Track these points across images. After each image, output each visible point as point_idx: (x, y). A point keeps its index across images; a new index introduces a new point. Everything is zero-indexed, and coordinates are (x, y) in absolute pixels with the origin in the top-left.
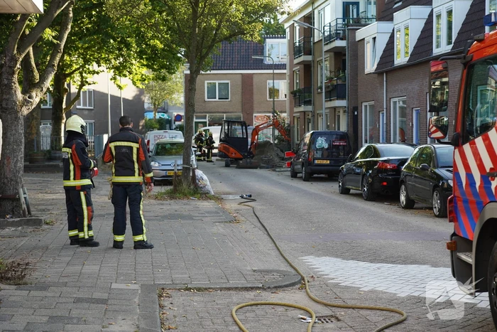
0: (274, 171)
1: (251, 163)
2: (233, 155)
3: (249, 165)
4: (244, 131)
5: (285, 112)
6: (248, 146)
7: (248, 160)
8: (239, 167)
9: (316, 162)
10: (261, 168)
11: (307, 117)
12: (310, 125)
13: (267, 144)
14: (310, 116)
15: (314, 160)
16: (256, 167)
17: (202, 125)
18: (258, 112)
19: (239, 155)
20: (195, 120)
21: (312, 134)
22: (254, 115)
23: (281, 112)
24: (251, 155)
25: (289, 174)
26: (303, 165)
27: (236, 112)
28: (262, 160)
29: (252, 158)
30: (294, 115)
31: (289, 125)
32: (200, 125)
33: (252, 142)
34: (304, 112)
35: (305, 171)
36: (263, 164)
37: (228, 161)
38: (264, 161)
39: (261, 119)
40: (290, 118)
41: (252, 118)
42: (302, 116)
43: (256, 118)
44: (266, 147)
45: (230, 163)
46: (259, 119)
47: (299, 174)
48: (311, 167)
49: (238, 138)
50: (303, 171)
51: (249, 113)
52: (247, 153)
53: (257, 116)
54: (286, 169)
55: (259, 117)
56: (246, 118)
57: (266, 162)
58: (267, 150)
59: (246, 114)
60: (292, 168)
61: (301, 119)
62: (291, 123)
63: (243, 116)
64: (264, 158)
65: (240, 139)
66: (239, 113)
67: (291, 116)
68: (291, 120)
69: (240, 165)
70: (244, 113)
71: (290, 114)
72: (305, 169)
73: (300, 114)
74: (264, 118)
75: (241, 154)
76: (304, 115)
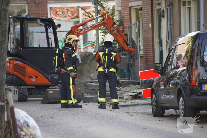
2: (34, 80)
10: (86, 100)
11: (156, 7)
12: (164, 21)
13: (87, 58)
15: (201, 84)
18: (57, 1)
22: (49, 6)
26: (179, 94)
30: (132, 5)
31: (121, 23)
35: (185, 105)
36: (88, 93)
37: (24, 91)
38: (91, 88)
39: (62, 13)
40: (122, 11)
41: (46, 11)
42: (148, 5)
43: (52, 11)
44: (86, 64)
45: (28, 95)
46: (58, 14)
47: (166, 111)
48: (196, 97)
49: (39, 48)
50: (180, 104)
51: (39, 3)
52: (57, 76)
53: (53, 7)
54: (131, 102)
55: (58, 10)
56: (35, 11)
57: (94, 89)
58: (88, 69)
59: (34, 5)
60: (156, 100)
61: (144, 12)
62: (126, 18)
63: (28, 7)
64: (91, 83)
65: (45, 50)
66: (20, 2)
67: (125, 6)
68: (125, 14)
69: (49, 97)
70: (31, 3)
71: (122, 3)
72: (184, 101)
73: (142, 2)
74: (67, 11)
75: (47, 78)
76: (150, 4)
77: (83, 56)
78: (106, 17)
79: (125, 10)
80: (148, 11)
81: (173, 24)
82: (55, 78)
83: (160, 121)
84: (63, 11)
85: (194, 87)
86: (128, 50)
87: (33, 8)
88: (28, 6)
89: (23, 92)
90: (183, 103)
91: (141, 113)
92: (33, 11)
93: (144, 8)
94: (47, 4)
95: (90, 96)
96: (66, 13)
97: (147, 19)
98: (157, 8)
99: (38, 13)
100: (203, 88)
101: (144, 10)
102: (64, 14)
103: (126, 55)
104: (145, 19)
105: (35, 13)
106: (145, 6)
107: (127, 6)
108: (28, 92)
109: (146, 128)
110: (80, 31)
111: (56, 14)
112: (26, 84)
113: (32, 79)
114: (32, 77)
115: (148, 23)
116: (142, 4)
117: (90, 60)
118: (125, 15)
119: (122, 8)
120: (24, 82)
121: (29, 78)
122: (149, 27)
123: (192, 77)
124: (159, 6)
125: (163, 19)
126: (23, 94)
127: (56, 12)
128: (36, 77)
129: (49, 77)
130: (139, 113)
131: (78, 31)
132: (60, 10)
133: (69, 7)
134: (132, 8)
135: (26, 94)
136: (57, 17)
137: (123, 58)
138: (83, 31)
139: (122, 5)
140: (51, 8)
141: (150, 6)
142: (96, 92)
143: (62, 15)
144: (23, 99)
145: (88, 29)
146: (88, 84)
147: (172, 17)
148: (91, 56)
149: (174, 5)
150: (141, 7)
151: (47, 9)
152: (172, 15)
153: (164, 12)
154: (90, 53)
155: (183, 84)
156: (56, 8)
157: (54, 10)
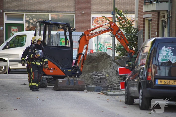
0: (106, 94)
1: (75, 83)
2: (52, 71)
3: (71, 85)
4: (68, 37)
5: (132, 12)
6: (72, 59)
7: (71, 79)
8: (57, 88)
9: (159, 82)
10: (89, 90)
12: (166, 30)
13: (102, 56)
14: (166, 17)
15: (155, 79)
16: (81, 89)
17: (16, 28)
18: (98, 12)
19: (59, 72)
20: (6, 21)
21: (154, 42)
22: (92, 16)
23: (127, 12)
24: (76, 71)
25: (123, 98)
26: (140, 88)
27: (65, 12)
28: (92, 79)
29: (78, 75)
30: (145, 16)
32: (13, 28)
33: (79, 54)
34: (158, 12)
35: (143, 95)
36: (92, 84)
37: (44, 80)
38: (95, 80)
39: (102, 22)
40: (138, 21)
41: (89, 20)
42: (155, 17)
43: (95, 20)
44: (101, 61)
45: (46, 83)
46: (98, 22)
47: (135, 100)
48: (150, 90)
49: (58, 47)
50: (140, 95)
51: (84, 13)
52: (71, 69)
53: (95, 17)
54: (119, 92)
55: (99, 19)
56: (81, 20)
57: (97, 81)
58: (102, 65)
59: (80, 15)
60: (127, 91)
61: (153, 22)
62: (141, 27)
63: (76, 17)
64: (95, 76)
65: (62, 49)
66: (70, 12)
67: (141, 17)
68: (140, 23)
69: (59, 85)
70: (78, 13)
71: (139, 15)
72: (142, 92)
73: (152, 14)
74: (106, 21)
75: (63, 71)
76: (157, 16)
77: (99, 55)
78: (113, 25)
79: (140, 20)
80: (156, 22)
81: (171, 33)
82: (69, 71)
83: (124, 107)
84: (103, 20)
85: (149, 81)
86: (129, 52)
87: (80, 17)
88: (76, 15)
89: (42, 81)
90: (142, 94)
91: (120, 101)
92: (79, 20)
93: (153, 19)
94: (90, 15)
95: (93, 86)
96: (105, 22)
97: (154, 29)
98: (162, 20)
99: (83, 22)
100: (157, 83)
101: (153, 21)
102: (103, 23)
103: (127, 55)
104: (153, 29)
105: (81, 21)
106: (154, 18)
107: (142, 17)
108: (46, 81)
109: (103, 112)
110: (91, 35)
111: (97, 23)
112: (46, 74)
113: (50, 71)
114: (50, 69)
115: (155, 32)
116: (152, 16)
117: (105, 58)
118: (140, 25)
119: (138, 19)
120: (45, 73)
121: (48, 70)
122: (155, 34)
123: (149, 73)
124: (163, 18)
125: (165, 28)
126: (42, 82)
127: (97, 21)
128: (54, 69)
129: (64, 69)
130: (119, 101)
131: (89, 35)
132: (100, 19)
133: (108, 17)
134: (146, 19)
135: (45, 82)
136: (97, 25)
137: (125, 57)
138: (94, 35)
139: (139, 16)
140: (93, 18)
141: (157, 18)
142: (98, 83)
143: (102, 23)
144: (42, 86)
145: (97, 34)
146: (93, 77)
147: (171, 27)
148: (105, 55)
149: (173, 17)
150: (151, 18)
151: (90, 18)
152: (171, 25)
153: (166, 23)
154: (105, 53)
155: (143, 79)
156: (97, 17)
157: (96, 19)
